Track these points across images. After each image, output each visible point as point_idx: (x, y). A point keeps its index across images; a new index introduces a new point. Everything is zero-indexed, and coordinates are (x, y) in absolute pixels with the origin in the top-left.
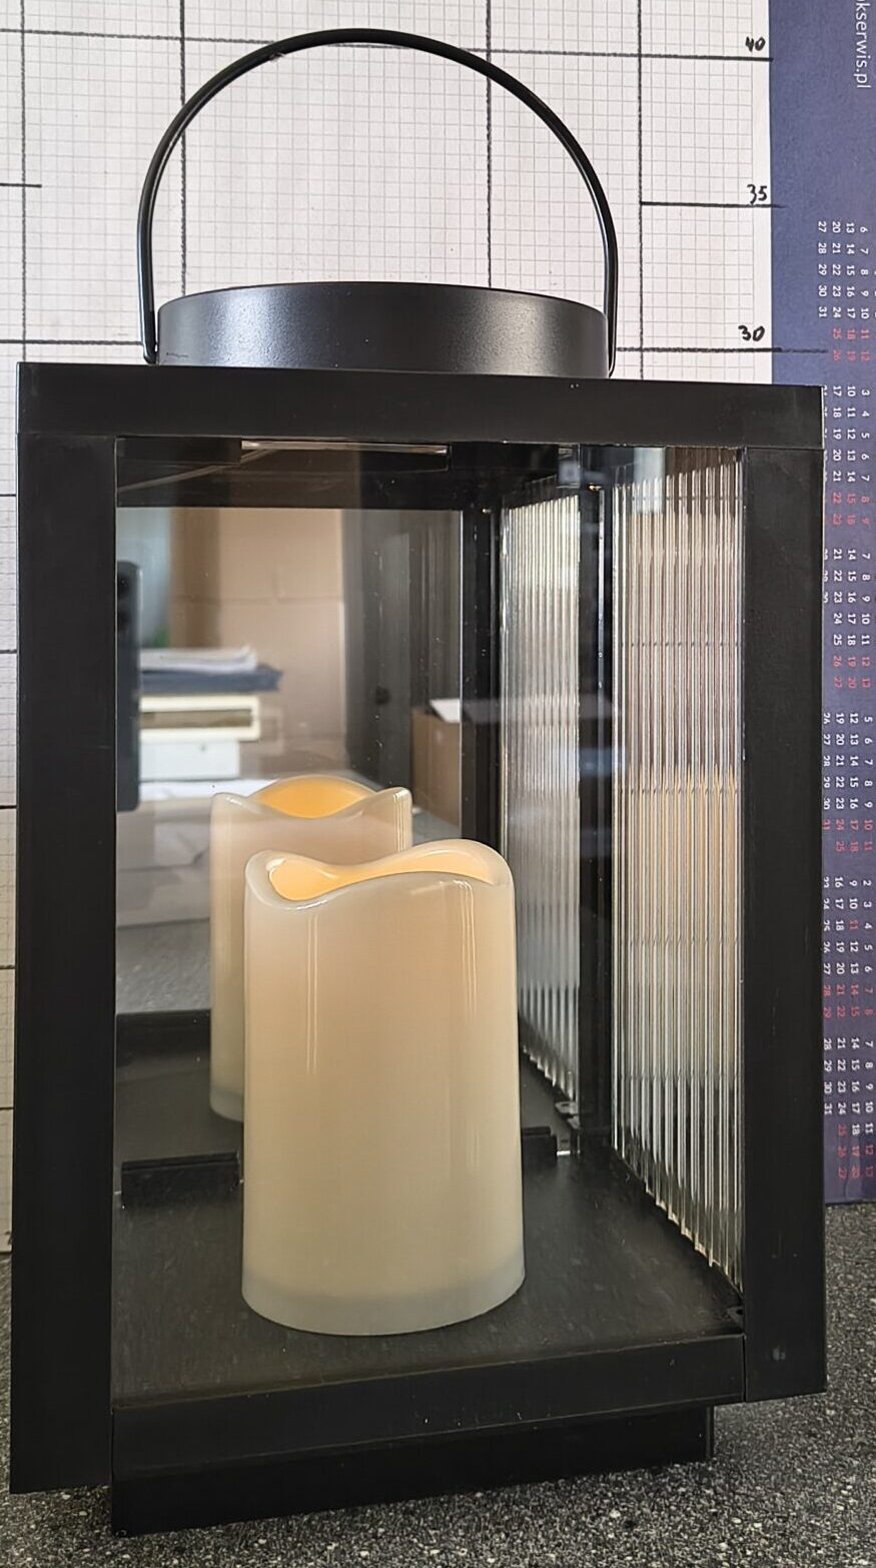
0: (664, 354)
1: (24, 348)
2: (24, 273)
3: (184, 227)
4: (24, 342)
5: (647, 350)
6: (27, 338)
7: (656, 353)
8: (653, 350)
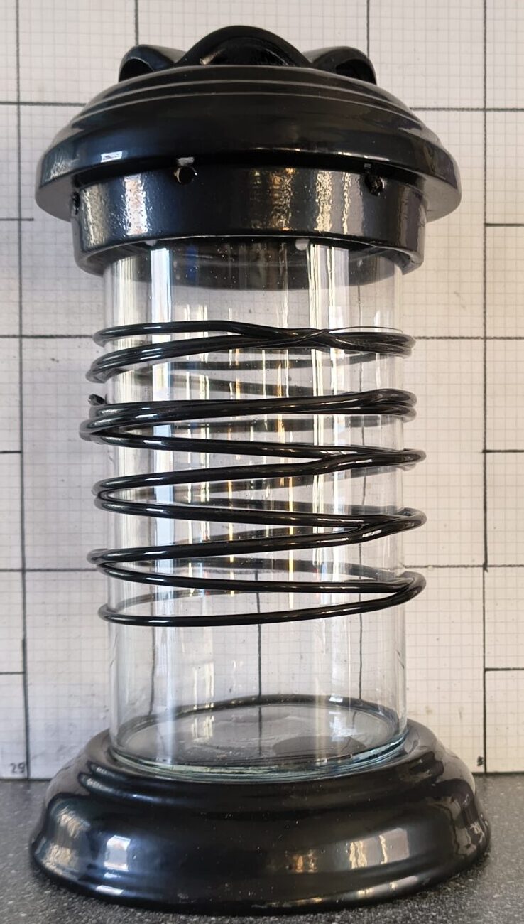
0: (502, 113)
1: (19, 109)
2: (18, 51)
3: (137, 16)
4: (19, 103)
5: (490, 110)
6: (22, 100)
7: (497, 113)
8: (495, 110)
